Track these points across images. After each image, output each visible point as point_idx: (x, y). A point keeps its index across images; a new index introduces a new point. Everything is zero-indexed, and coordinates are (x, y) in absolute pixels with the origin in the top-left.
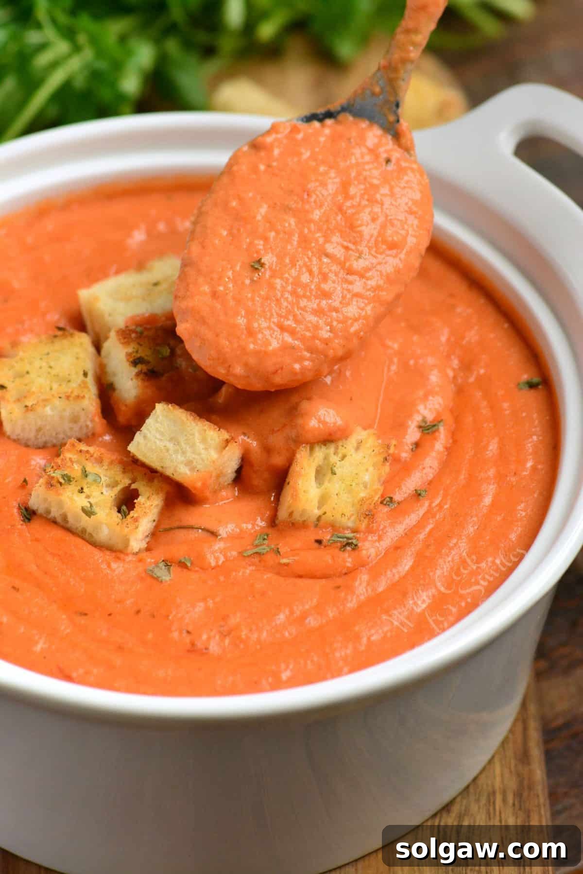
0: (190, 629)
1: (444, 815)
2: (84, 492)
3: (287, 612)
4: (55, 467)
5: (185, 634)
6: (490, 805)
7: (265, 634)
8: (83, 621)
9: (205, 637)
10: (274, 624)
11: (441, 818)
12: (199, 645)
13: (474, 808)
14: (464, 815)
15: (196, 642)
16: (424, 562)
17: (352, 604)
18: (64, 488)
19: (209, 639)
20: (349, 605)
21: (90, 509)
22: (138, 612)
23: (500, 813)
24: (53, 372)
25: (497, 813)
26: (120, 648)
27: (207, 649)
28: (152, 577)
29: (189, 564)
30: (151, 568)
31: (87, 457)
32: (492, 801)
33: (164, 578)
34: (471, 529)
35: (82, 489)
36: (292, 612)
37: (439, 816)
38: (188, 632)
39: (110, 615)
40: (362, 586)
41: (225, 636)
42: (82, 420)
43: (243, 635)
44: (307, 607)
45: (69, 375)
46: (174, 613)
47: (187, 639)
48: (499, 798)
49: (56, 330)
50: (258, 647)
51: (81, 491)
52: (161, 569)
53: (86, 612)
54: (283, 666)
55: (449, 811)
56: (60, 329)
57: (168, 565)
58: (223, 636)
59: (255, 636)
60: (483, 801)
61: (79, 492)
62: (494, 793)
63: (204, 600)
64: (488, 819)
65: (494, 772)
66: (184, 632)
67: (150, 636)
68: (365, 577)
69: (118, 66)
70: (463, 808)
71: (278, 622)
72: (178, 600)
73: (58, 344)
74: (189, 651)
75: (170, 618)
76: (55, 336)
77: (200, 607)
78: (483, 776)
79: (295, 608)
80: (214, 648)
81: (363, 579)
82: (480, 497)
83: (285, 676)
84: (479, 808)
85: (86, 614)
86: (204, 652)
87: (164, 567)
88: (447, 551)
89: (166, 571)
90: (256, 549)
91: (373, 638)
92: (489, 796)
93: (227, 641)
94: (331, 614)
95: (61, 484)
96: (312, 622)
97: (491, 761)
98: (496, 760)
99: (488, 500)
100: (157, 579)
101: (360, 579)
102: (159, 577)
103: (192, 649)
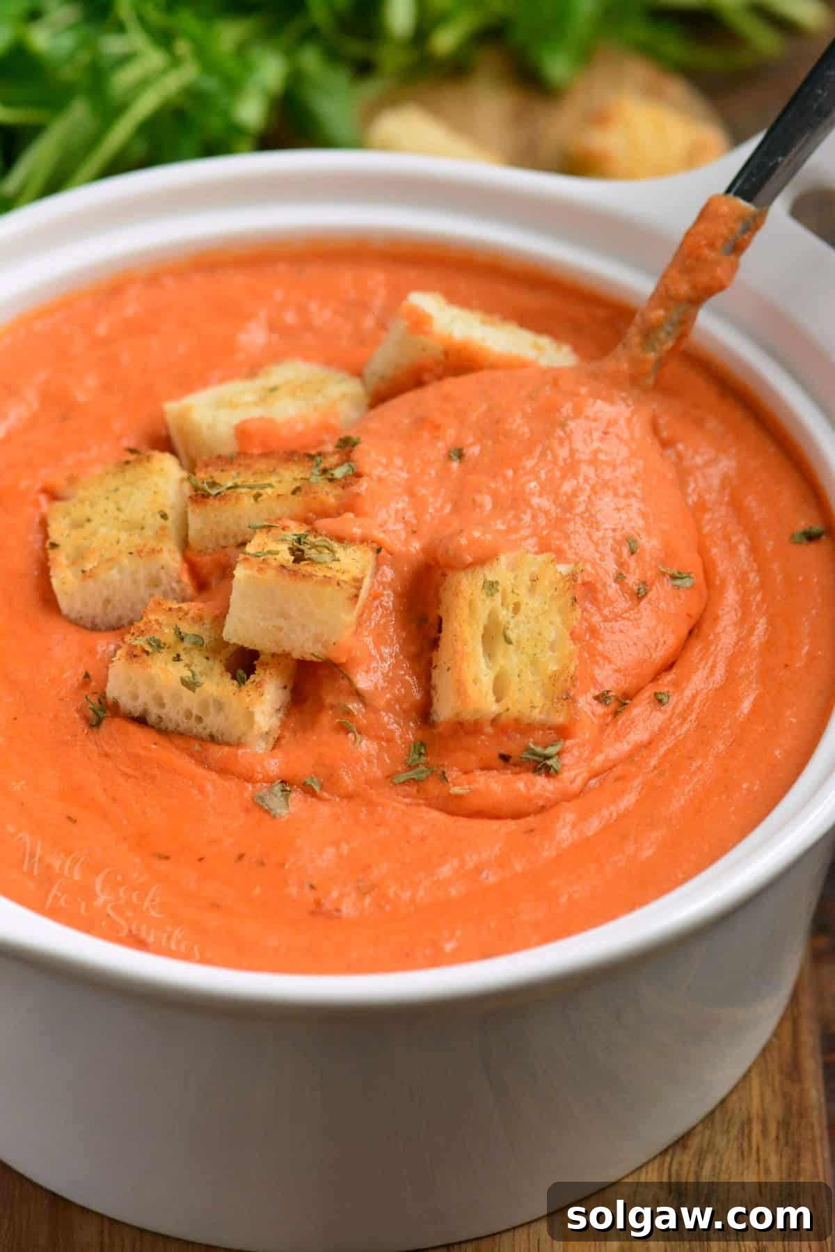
0: (315, 882)
1: (679, 1151)
2: (182, 660)
3: (456, 862)
4: (137, 634)
5: (307, 889)
6: (743, 1140)
7: (421, 893)
8: (163, 866)
9: (335, 894)
10: (435, 878)
11: (673, 1154)
12: (328, 905)
13: (720, 1142)
14: (706, 1152)
15: (323, 901)
16: (654, 793)
17: (548, 852)
18: (152, 658)
19: (342, 896)
20: (545, 854)
21: (192, 679)
22: (241, 857)
23: (758, 1149)
24: (122, 517)
25: (754, 1150)
26: (215, 906)
27: (338, 910)
28: (261, 807)
29: (317, 788)
30: (261, 794)
31: (180, 616)
32: (746, 1131)
33: (279, 811)
34: (721, 746)
35: (178, 656)
36: (462, 865)
37: (671, 1151)
38: (312, 887)
39: (201, 859)
40: (565, 828)
41: (365, 894)
42: (165, 581)
43: (391, 892)
44: (484, 856)
45: (144, 518)
46: (292, 859)
47: (310, 896)
48: (756, 1128)
49: (128, 453)
50: (412, 909)
51: (178, 658)
52: (276, 796)
53: (168, 854)
54: (446, 934)
55: (685, 1147)
56: (132, 451)
57: (286, 791)
58: (362, 893)
59: (407, 895)
60: (734, 1131)
61: (174, 660)
62: (749, 1121)
63: (337, 844)
64: (740, 1159)
65: (750, 1089)
66: (307, 887)
67: (257, 891)
68: (570, 817)
69: (233, 86)
70: (706, 1142)
71: (441, 877)
72: (299, 842)
73: (130, 474)
74: (313, 913)
75: (286, 867)
76: (127, 462)
77: (330, 852)
78: (734, 1097)
79: (467, 858)
80: (348, 908)
81: (567, 820)
82: (738, 700)
83: (449, 947)
84: (728, 1141)
85: (167, 858)
86: (333, 915)
87: (280, 794)
88: (687, 777)
89: (282, 799)
90: (411, 773)
91: (576, 896)
92: (743, 1125)
93: (367, 901)
94: (518, 868)
95: (148, 653)
96: (490, 877)
97: (746, 1077)
98: (754, 1075)
99: (746, 705)
100: (268, 812)
101: (564, 819)
102: (271, 810)
103: (317, 910)
